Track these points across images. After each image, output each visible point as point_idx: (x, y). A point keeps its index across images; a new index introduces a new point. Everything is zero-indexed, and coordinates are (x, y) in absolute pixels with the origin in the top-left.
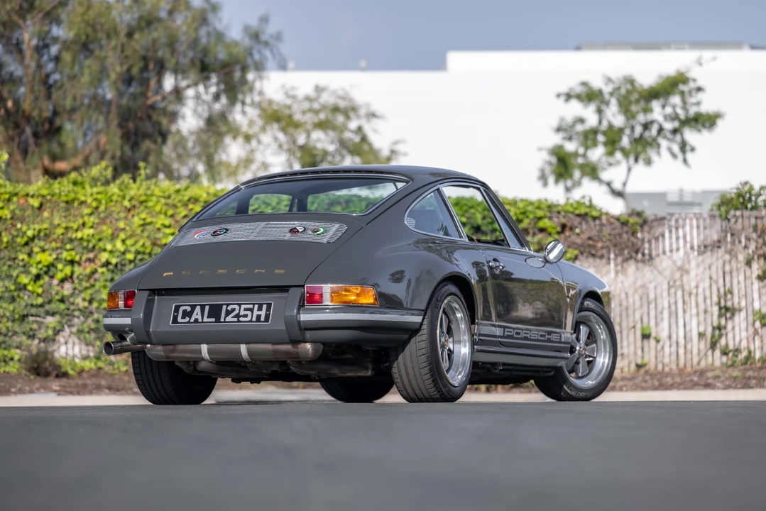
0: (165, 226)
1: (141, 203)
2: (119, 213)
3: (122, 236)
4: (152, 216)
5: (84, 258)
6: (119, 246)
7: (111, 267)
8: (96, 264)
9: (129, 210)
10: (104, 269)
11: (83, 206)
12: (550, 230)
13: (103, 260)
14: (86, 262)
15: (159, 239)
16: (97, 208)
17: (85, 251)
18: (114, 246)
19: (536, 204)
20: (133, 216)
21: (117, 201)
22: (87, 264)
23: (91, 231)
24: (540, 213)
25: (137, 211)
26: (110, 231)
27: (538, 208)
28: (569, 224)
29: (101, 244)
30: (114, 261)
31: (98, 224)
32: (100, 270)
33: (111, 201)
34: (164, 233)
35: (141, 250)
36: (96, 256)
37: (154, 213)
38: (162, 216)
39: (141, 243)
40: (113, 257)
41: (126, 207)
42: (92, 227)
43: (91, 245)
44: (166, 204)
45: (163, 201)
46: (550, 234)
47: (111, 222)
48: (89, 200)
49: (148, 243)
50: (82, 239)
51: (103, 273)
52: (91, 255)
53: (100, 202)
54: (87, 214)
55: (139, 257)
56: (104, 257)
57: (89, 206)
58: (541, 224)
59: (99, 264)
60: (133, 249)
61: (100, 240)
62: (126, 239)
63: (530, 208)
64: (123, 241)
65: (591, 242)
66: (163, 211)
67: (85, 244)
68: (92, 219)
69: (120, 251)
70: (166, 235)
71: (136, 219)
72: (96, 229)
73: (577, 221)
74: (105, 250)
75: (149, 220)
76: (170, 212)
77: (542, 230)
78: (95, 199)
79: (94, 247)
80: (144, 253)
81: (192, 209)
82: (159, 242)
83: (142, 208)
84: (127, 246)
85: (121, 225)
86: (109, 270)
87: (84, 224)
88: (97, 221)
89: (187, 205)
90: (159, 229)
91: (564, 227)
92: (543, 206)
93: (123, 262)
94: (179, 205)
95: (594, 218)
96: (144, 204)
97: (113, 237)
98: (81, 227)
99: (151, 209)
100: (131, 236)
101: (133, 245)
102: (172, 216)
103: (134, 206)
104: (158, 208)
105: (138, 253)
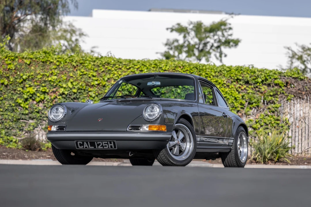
0: (93, 76)
1: (81, 64)
2: (70, 68)
3: (71, 80)
4: (87, 71)
5: (51, 91)
6: (70, 85)
7: (64, 96)
8: (56, 94)
9: (75, 67)
10: (60, 97)
11: (52, 64)
12: (280, 85)
13: (61, 92)
14: (51, 93)
15: (89, 82)
16: (58, 66)
17: (52, 87)
18: (67, 85)
19: (274, 72)
20: (77, 70)
21: (69, 62)
22: (52, 94)
23: (55, 77)
24: (276, 76)
25: (79, 68)
26: (65, 78)
27: (275, 74)
28: (290, 83)
29: (60, 84)
30: (66, 93)
31: (59, 73)
32: (58, 97)
33: (66, 62)
34: (92, 79)
35: (81, 87)
36: (57, 90)
37: (87, 69)
38: (92, 71)
39: (80, 84)
40: (66, 91)
41: (74, 65)
42: (56, 75)
43: (55, 84)
44: (94, 65)
45: (92, 63)
46: (281, 87)
47: (66, 73)
48: (55, 62)
49: (84, 84)
50: (50, 81)
51: (60, 98)
52: (55, 90)
53: (61, 63)
54: (53, 68)
55: (79, 91)
56: (61, 90)
57: (55, 64)
58: (276, 82)
59: (58, 94)
60: (76, 87)
61: (60, 82)
62: (74, 82)
63: (271, 74)
64: (72, 83)
65: (299, 92)
66: (92, 68)
67: (52, 84)
68: (56, 71)
69: (70, 88)
70: (93, 80)
71: (79, 72)
72: (57, 76)
73: (293, 80)
74: (62, 87)
75: (85, 73)
76: (96, 69)
77: (276, 85)
78: (58, 61)
79: (56, 86)
80: (81, 89)
81: (106, 68)
82: (89, 84)
83: (82, 66)
84: (73, 85)
85: (71, 75)
86: (63, 97)
87: (52, 74)
88: (58, 72)
89: (104, 66)
90: (90, 77)
91: (287, 83)
92: (277, 73)
93: (70, 94)
94: (100, 66)
95: (302, 80)
96: (83, 64)
97: (67, 81)
98: (50, 75)
99: (87, 67)
100: (75, 81)
101: (76, 85)
102: (96, 71)
103: (77, 65)
104: (90, 67)
105: (79, 89)
